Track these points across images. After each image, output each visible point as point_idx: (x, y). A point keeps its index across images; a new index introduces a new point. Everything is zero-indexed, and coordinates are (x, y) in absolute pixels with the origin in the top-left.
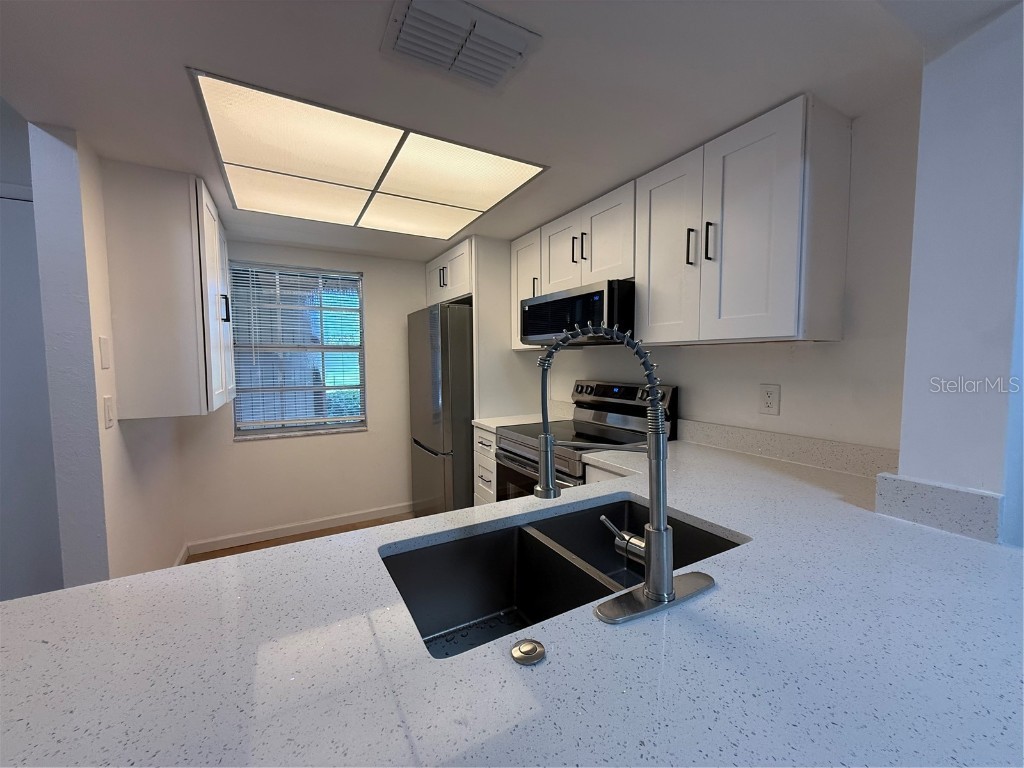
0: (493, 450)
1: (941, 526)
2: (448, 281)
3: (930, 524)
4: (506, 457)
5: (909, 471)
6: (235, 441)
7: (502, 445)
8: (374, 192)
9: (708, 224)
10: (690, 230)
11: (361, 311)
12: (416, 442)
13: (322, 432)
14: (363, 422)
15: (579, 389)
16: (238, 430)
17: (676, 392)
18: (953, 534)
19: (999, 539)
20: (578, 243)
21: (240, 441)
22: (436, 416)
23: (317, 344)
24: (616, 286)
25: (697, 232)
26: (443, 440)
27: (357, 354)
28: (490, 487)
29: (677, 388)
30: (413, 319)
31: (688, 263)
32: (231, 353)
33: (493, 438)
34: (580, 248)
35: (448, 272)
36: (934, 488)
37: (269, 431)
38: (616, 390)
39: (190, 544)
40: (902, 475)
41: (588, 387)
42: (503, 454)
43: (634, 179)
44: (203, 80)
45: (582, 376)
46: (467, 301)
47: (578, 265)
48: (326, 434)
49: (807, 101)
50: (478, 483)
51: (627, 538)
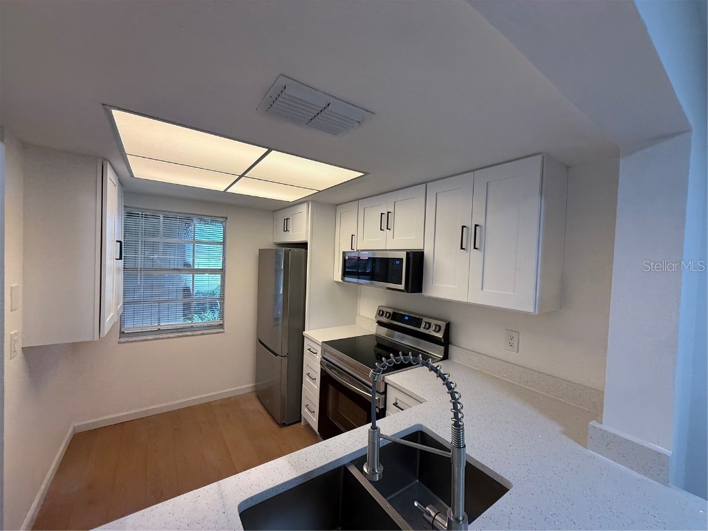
0: (319, 357)
1: (632, 468)
2: (290, 228)
3: (623, 464)
4: (328, 366)
5: (610, 423)
6: (119, 343)
7: (326, 357)
8: (241, 177)
9: (476, 226)
10: (463, 227)
11: (223, 243)
12: (260, 341)
13: (189, 333)
14: (221, 326)
15: (381, 313)
16: (122, 333)
17: (448, 326)
18: (639, 475)
19: (670, 484)
20: (385, 217)
21: (123, 343)
22: (277, 319)
23: (189, 269)
24: (411, 256)
25: (468, 228)
26: (282, 346)
27: (219, 276)
28: (315, 383)
29: (449, 323)
30: (262, 252)
31: (462, 248)
32: (121, 275)
33: (319, 349)
34: (386, 222)
35: (290, 222)
36: (627, 440)
37: (147, 333)
38: (406, 318)
39: (77, 424)
40: (605, 427)
41: (387, 312)
42: (326, 363)
43: (426, 183)
44: (115, 113)
45: (383, 304)
46: (304, 245)
47: (384, 232)
48: (192, 335)
49: (543, 158)
50: (306, 379)
51: (433, 514)
